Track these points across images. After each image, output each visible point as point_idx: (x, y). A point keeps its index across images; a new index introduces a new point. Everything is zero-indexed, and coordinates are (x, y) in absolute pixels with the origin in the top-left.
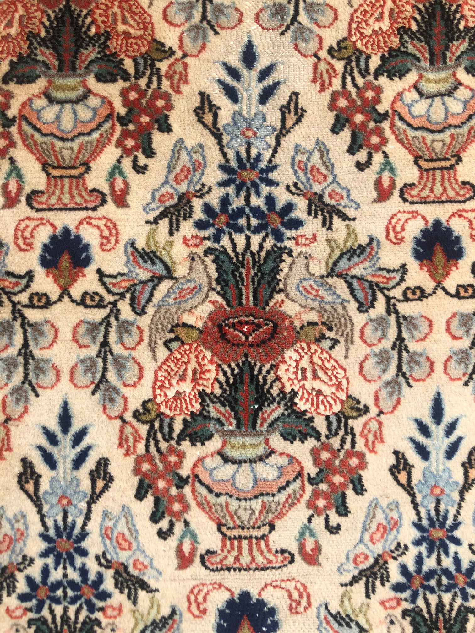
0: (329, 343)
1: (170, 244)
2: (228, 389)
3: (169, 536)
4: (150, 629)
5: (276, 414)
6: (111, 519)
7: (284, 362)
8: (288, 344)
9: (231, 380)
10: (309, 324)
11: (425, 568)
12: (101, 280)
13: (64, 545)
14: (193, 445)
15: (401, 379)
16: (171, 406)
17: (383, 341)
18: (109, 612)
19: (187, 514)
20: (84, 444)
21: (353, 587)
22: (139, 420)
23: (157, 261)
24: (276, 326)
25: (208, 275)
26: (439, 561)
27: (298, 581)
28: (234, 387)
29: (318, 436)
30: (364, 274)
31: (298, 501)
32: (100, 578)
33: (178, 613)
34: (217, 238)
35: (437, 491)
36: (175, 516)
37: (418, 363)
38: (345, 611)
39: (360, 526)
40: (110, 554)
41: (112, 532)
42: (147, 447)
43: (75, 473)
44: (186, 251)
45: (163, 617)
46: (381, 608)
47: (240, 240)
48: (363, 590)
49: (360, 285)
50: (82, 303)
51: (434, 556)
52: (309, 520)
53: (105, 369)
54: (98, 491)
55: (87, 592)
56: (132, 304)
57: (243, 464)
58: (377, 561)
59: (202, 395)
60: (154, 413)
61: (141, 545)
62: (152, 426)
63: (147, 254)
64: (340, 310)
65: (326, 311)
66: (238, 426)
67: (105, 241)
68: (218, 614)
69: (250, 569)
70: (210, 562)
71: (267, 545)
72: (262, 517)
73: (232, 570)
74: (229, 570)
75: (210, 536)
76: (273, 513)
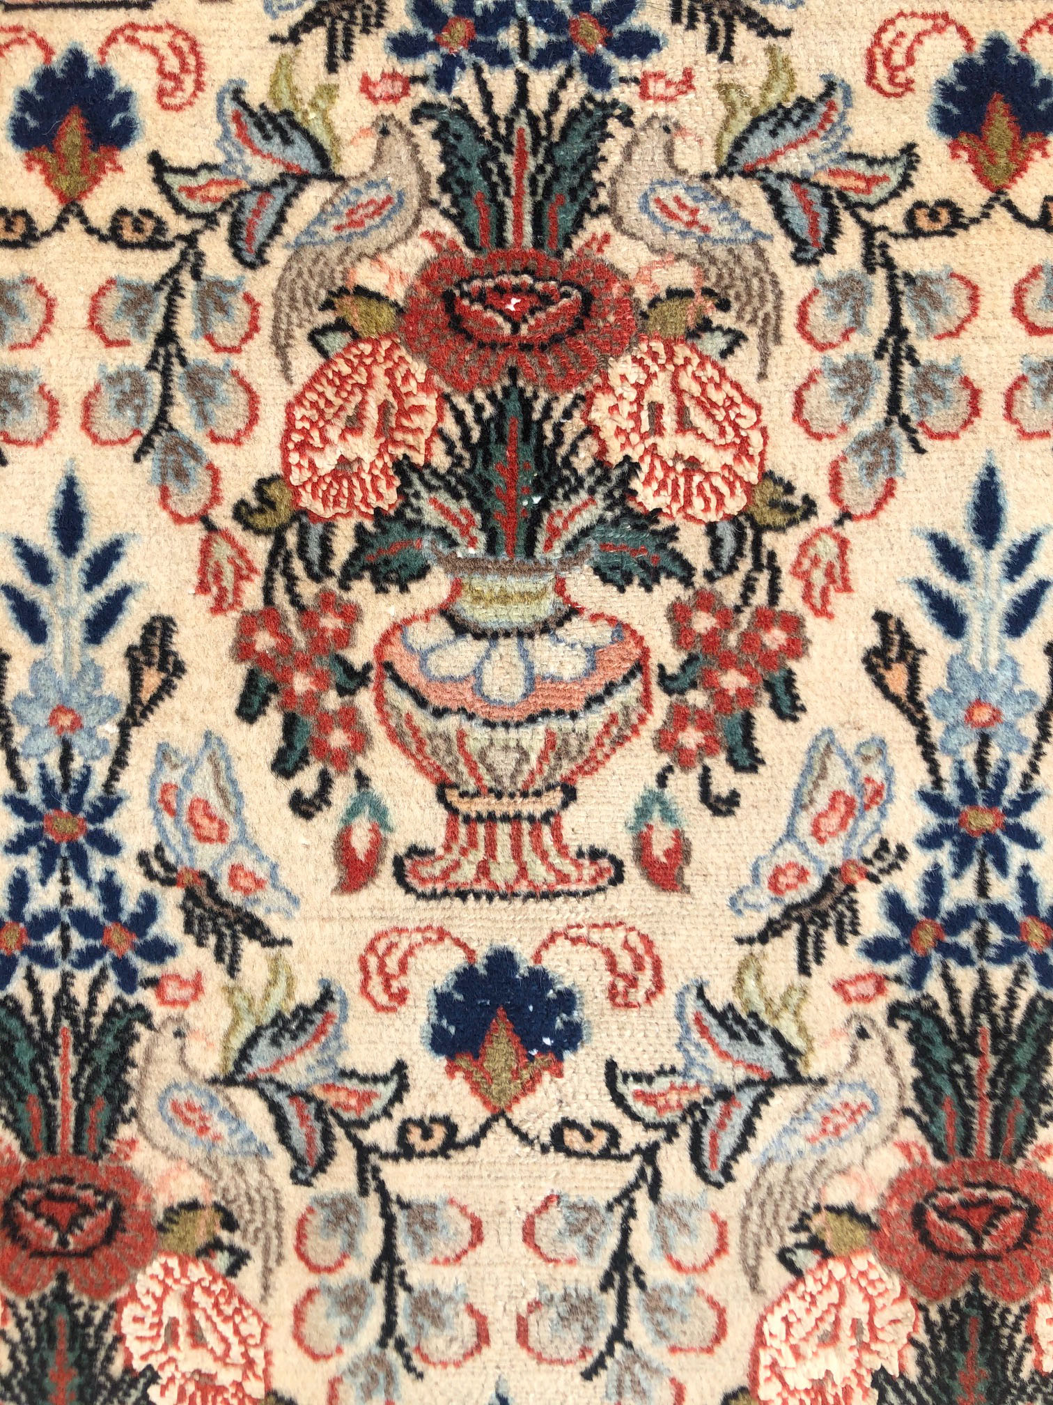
0: (720, 342)
1: (329, 92)
2: (467, 455)
3: (319, 809)
4: (268, 1033)
5: (585, 519)
6: (175, 767)
7: (607, 388)
8: (617, 344)
9: (476, 435)
10: (672, 293)
11: (947, 904)
12: (159, 180)
13: (63, 825)
14: (381, 590)
15: (897, 432)
16: (326, 493)
17: (854, 337)
18: (172, 990)
19: (365, 756)
20: (113, 582)
21: (769, 947)
22: (247, 526)
23: (295, 136)
24: (588, 298)
25: (420, 168)
26: (982, 887)
27: (632, 929)
28: (481, 449)
29: (686, 574)
30: (811, 168)
31: (635, 731)
32: (150, 907)
33: (337, 997)
34: (444, 79)
35: (983, 715)
36: (333, 761)
37: (940, 394)
38: (747, 1003)
39: (788, 797)
40: (174, 849)
41: (179, 796)
42: (268, 591)
43: (93, 652)
44: (367, 113)
45: (301, 1007)
46: (837, 999)
47: (503, 84)
48: (793, 953)
49: (802, 195)
50: (114, 236)
51: (971, 873)
52: (662, 780)
53: (166, 400)
54: (145, 696)
55: (120, 942)
56: (233, 242)
57: (502, 641)
58: (828, 883)
59: (403, 468)
60: (284, 511)
61: (249, 830)
62: (280, 542)
63: (271, 118)
64: (749, 258)
65: (713, 261)
66: (491, 548)
67: (169, 85)
68: (434, 1003)
69: (515, 895)
70: (416, 875)
71: (558, 838)
72: (546, 768)
73: (471, 897)
74: (462, 895)
75: (418, 812)
76: (573, 759)
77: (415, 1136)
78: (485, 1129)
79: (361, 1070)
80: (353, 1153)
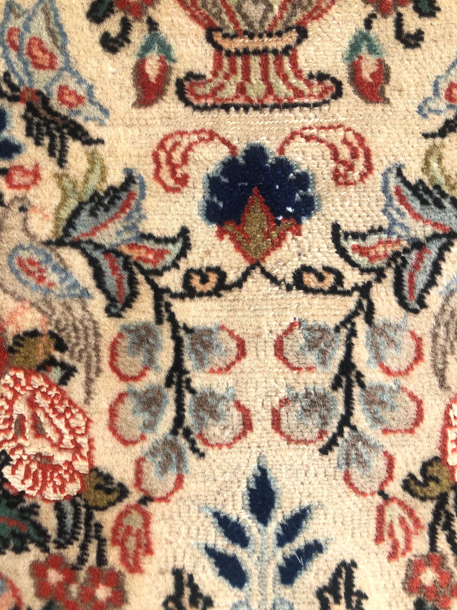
68: (207, 185)
69: (265, 106)
70: (193, 93)
71: (294, 64)
72: (285, 15)
73: (233, 109)
74: (226, 108)
75: (193, 48)
76: (304, 8)
77: (196, 281)
78: (246, 275)
79: (156, 234)
80: (151, 293)
